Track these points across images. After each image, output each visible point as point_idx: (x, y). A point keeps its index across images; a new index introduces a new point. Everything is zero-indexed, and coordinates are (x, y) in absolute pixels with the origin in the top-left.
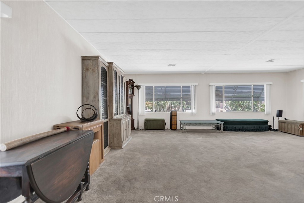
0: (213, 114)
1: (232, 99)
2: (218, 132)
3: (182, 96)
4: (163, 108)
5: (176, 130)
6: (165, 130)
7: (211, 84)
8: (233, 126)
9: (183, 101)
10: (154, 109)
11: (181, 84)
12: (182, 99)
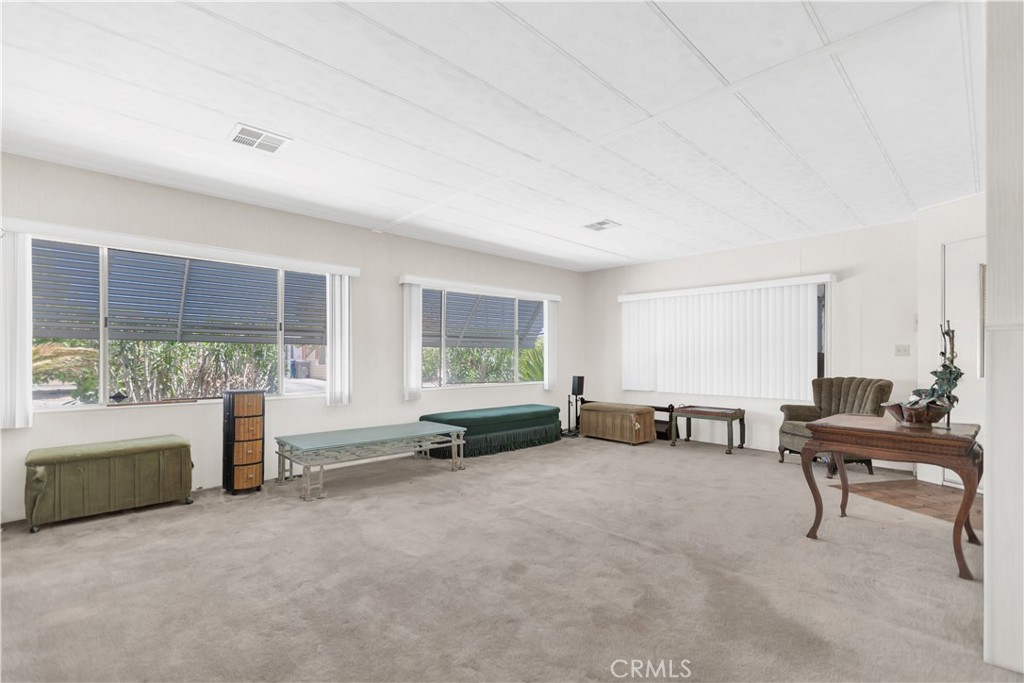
0: (414, 397)
1: (459, 340)
2: (445, 469)
3: (281, 319)
4: (163, 378)
5: (258, 489)
6: (188, 503)
7: (408, 279)
8: (484, 436)
9: (286, 342)
10: (104, 390)
11: (282, 264)
12: (280, 335)
